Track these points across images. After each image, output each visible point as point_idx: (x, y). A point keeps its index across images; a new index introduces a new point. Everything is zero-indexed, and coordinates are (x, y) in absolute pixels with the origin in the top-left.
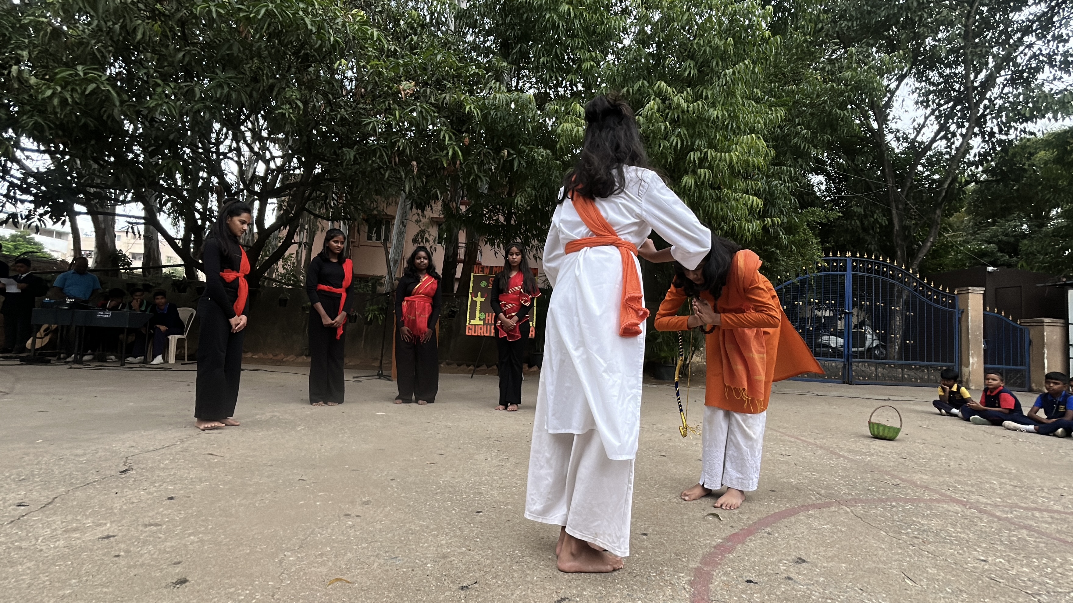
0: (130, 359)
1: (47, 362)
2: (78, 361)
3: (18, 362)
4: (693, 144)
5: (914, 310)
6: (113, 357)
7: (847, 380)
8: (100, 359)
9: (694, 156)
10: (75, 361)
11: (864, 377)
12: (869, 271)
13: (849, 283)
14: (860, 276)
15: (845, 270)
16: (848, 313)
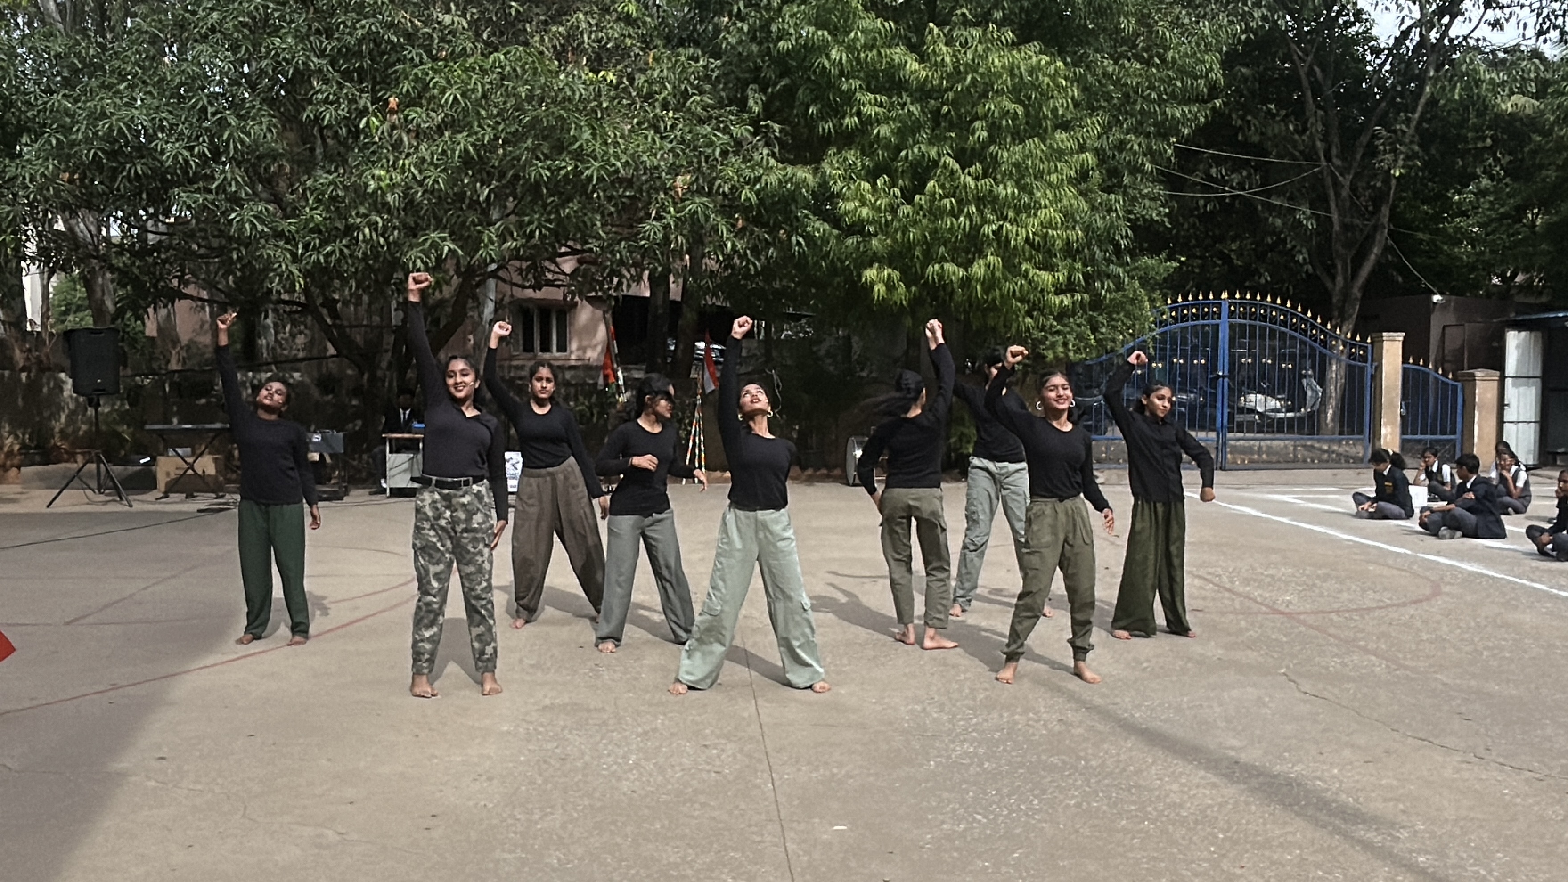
5: (1312, 368)
11: (1243, 460)
12: (1253, 317)
13: (1224, 335)
14: (1240, 324)
15: (1219, 318)
16: (1223, 377)
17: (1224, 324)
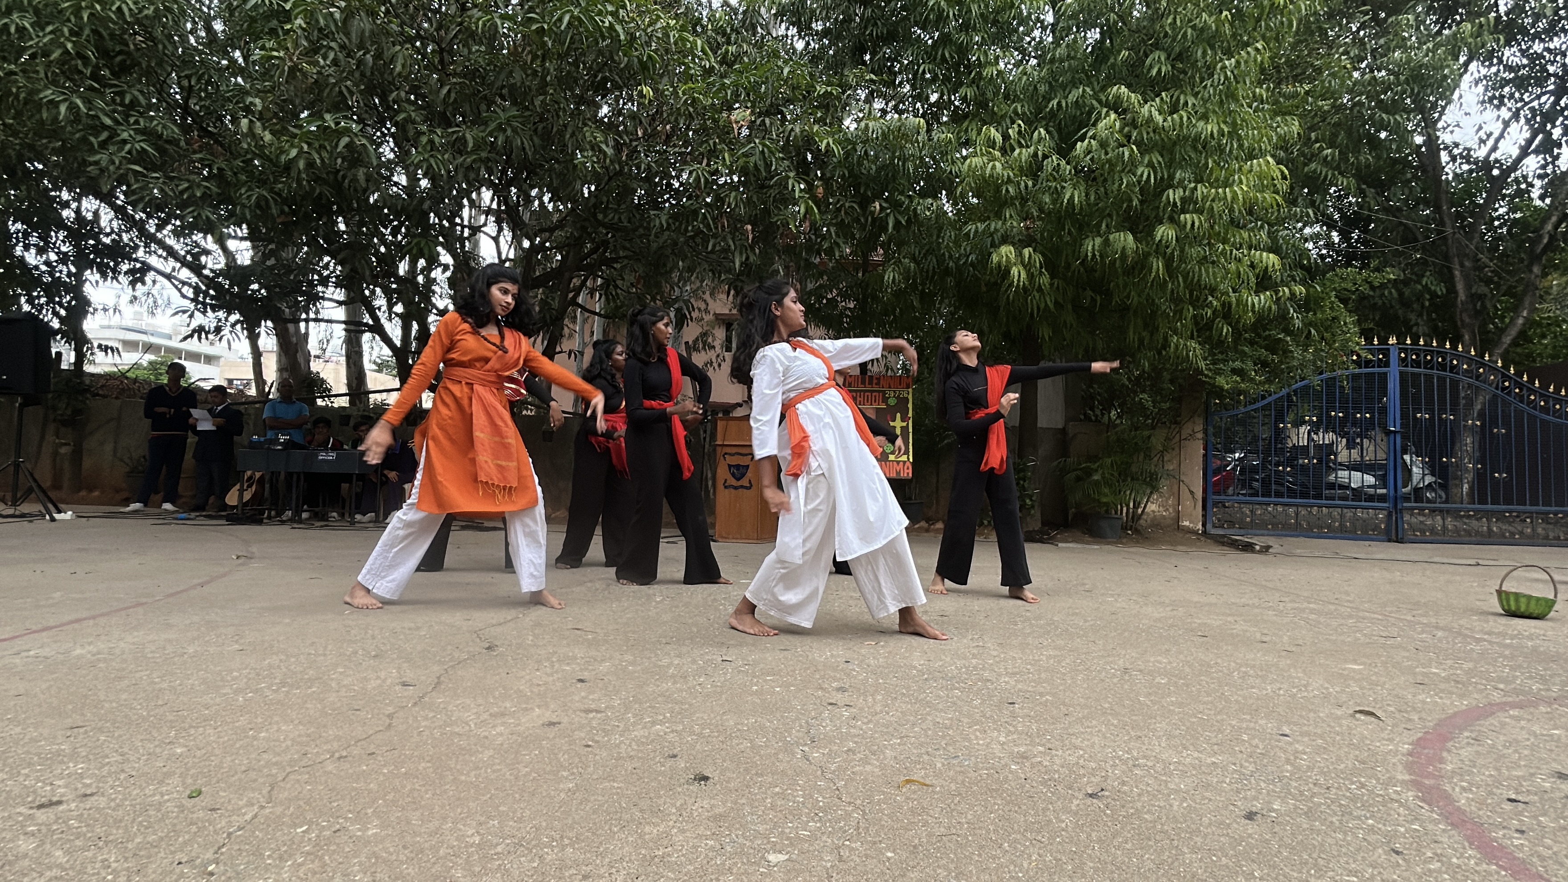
0: (358, 517)
1: (260, 522)
2: (296, 520)
3: (224, 522)
4: (1171, 177)
5: (1507, 425)
6: (335, 514)
7: (1394, 537)
8: (320, 517)
9: (1174, 195)
10: (291, 520)
11: (1423, 532)
12: (1428, 365)
13: (1393, 385)
14: (1413, 374)
15: (1387, 364)
16: (1395, 432)
17: (1394, 372)
